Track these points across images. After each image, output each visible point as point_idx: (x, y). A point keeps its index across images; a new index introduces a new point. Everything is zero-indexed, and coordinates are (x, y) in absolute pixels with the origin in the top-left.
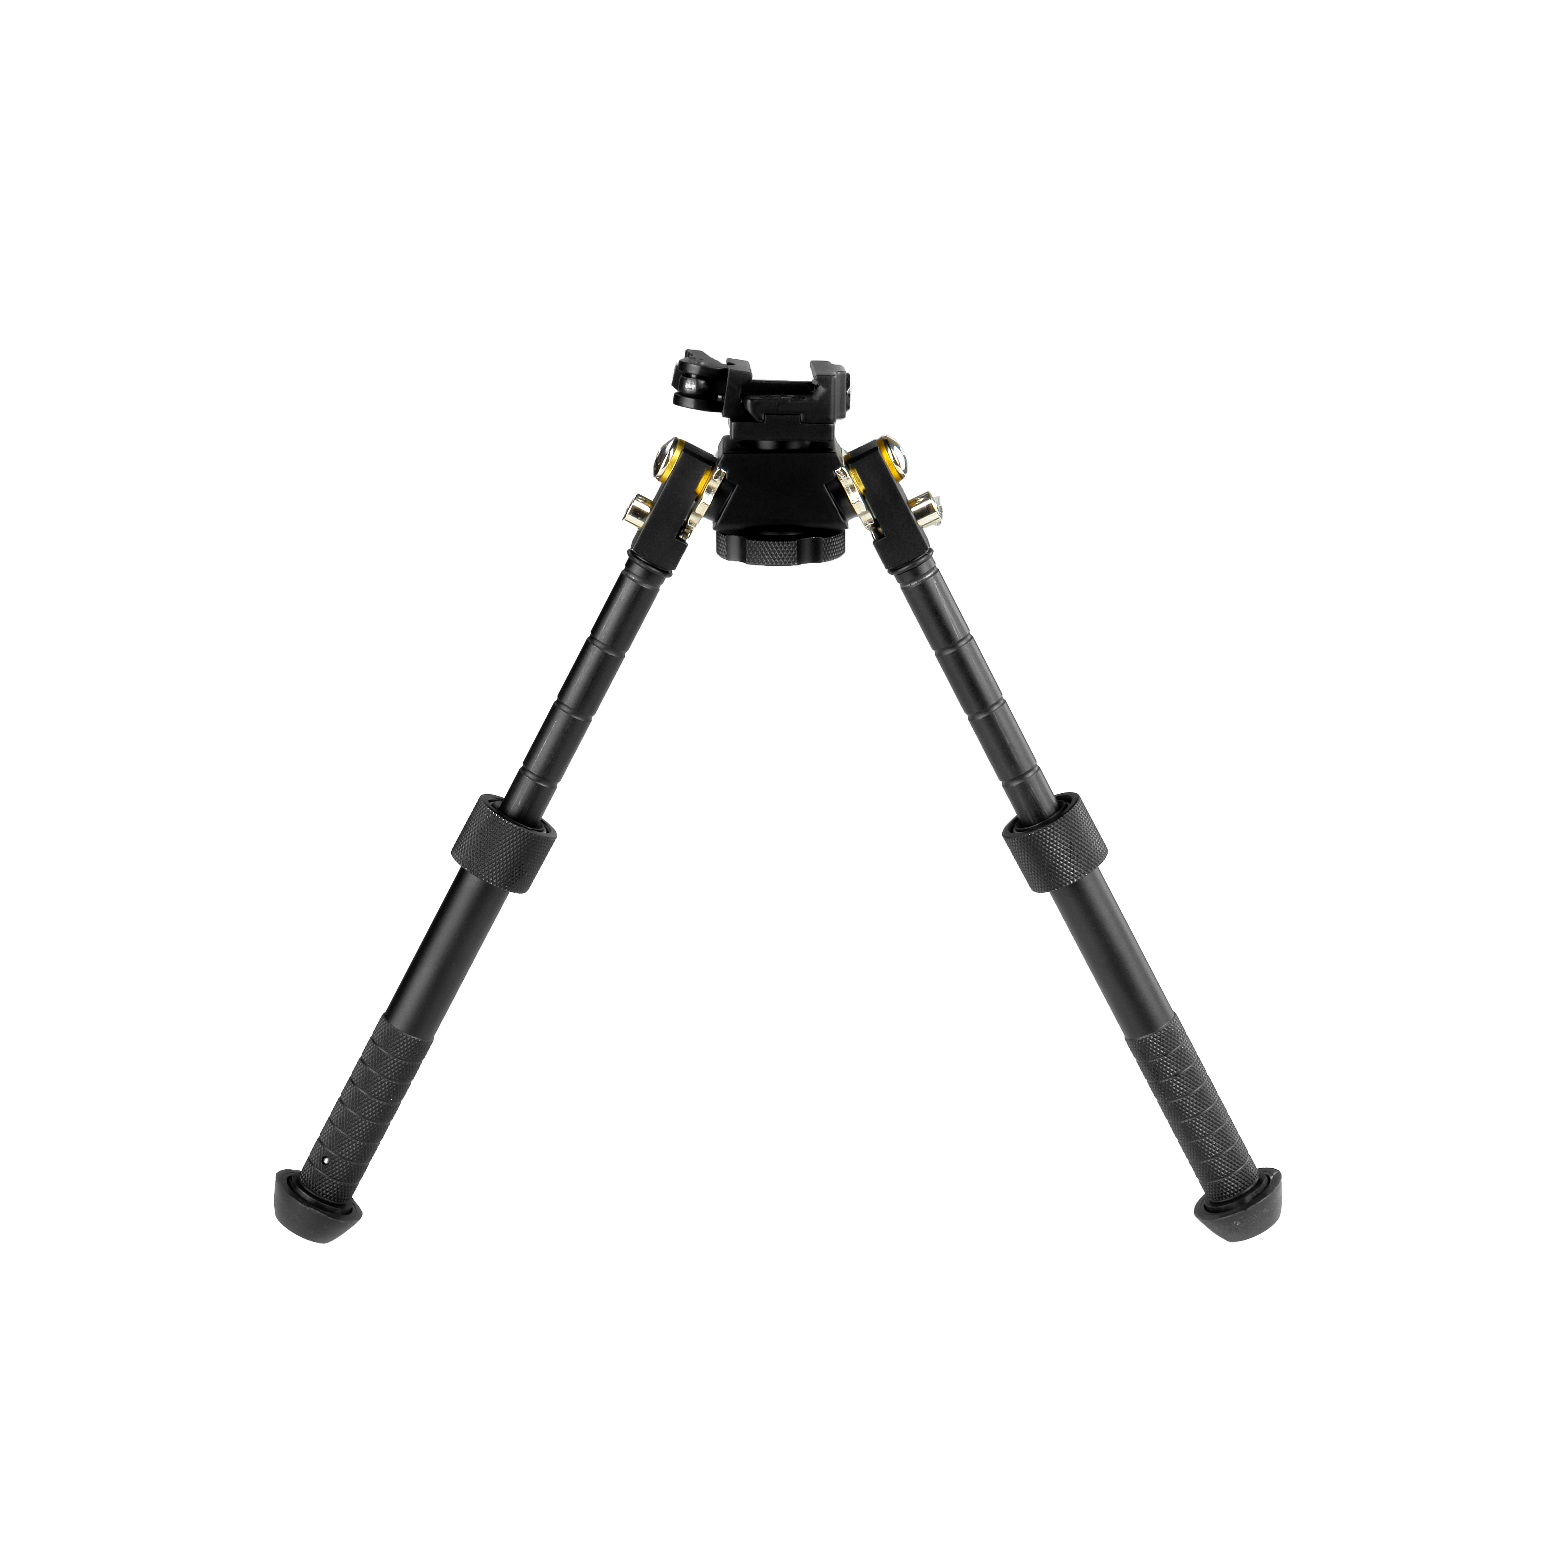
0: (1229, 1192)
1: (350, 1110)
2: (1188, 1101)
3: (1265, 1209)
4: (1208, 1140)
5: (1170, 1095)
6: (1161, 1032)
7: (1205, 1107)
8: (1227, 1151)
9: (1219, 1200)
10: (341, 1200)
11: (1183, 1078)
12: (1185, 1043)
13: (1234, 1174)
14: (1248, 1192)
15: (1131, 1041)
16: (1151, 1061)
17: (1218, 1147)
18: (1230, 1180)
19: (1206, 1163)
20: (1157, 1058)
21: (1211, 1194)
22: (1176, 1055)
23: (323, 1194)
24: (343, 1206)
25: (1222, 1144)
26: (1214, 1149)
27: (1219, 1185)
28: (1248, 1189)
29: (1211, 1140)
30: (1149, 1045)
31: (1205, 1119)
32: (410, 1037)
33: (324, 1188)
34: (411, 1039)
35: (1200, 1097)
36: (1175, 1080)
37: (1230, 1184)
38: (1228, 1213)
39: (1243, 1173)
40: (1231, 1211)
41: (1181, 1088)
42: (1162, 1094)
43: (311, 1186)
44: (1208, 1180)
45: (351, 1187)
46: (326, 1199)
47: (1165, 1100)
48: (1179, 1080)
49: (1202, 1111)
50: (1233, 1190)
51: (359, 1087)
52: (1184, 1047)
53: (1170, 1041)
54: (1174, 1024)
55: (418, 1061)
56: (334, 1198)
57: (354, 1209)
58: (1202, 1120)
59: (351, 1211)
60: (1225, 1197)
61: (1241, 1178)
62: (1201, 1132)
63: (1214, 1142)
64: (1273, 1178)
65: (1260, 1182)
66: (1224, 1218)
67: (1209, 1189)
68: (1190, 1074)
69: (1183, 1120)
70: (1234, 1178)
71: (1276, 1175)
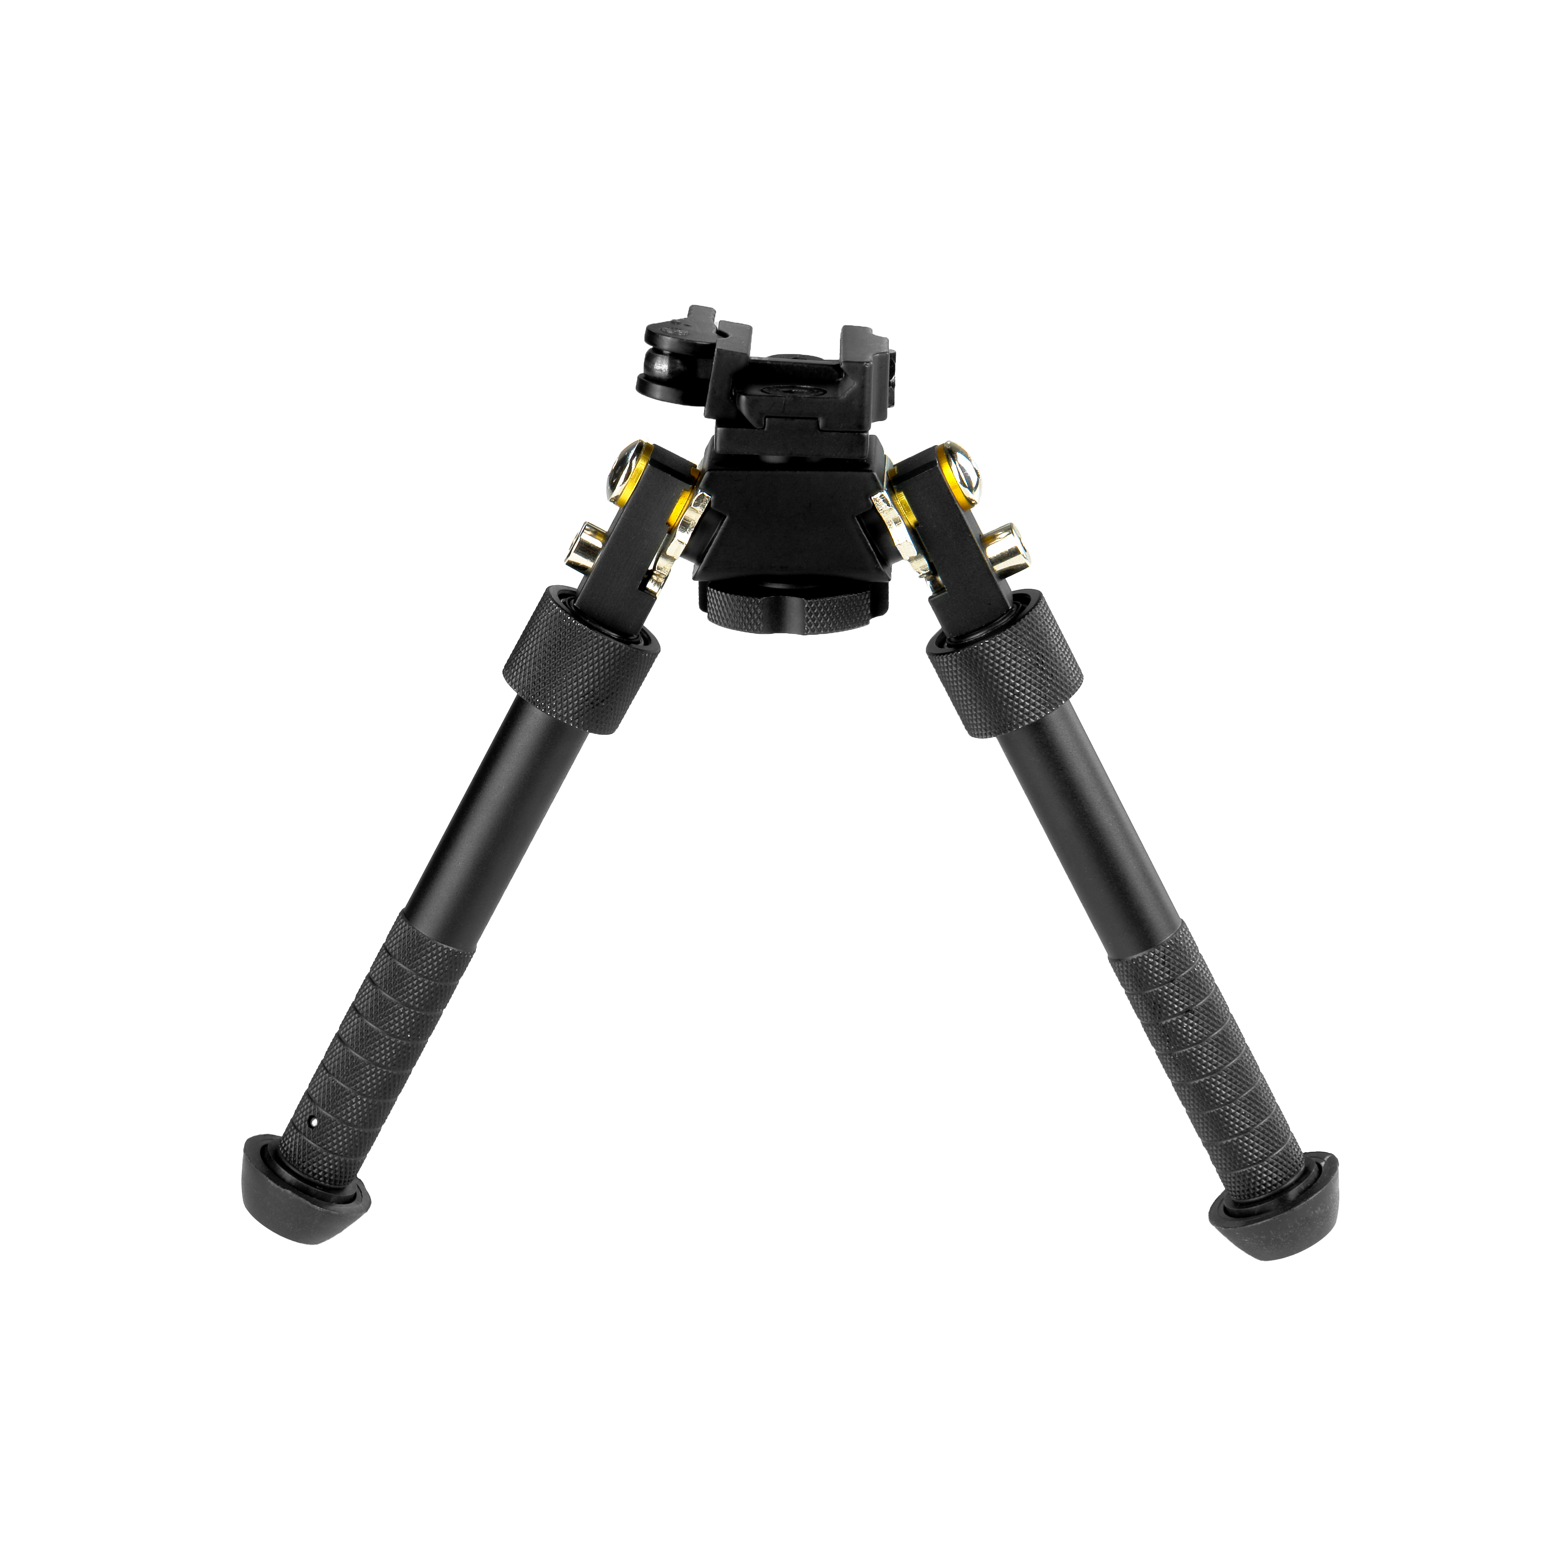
0: (1265, 1185)
1: (353, 1052)
2: (1206, 1049)
3: (1319, 1209)
4: (1234, 1108)
5: (1178, 1042)
6: (1165, 946)
7: (1230, 1058)
8: (1262, 1123)
9: (1250, 1198)
10: (341, 1180)
11: (1198, 1015)
12: (1200, 963)
13: (1272, 1158)
14: (1292, 1186)
15: (1116, 961)
16: (1150, 991)
17: (1249, 1118)
18: (1266, 1166)
19: (1231, 1143)
20: (1160, 985)
21: (1237, 1189)
22: (1187, 981)
23: (314, 1174)
24: (343, 1189)
25: (1254, 1114)
26: (1244, 1120)
27: (1250, 1174)
28: (1292, 1181)
29: (1239, 1108)
30: (1147, 966)
31: (1230, 1076)
32: (442, 946)
33: (314, 1165)
34: (443, 949)
35: (1222, 1043)
36: (1186, 1018)
37: (1266, 1173)
38: (1262, 1215)
39: (1285, 1156)
40: (1269, 1214)
41: (1196, 1031)
42: (1165, 1040)
43: (297, 1163)
44: (1232, 1169)
45: (355, 1164)
46: (317, 1181)
47: (1170, 1049)
48: (1192, 1019)
49: (1225, 1064)
50: (1270, 1182)
51: (366, 1018)
52: (1198, 968)
53: (1179, 961)
54: (1183, 935)
55: (454, 981)
56: (329, 1179)
57: (359, 1194)
58: (1225, 1077)
59: (353, 1197)
60: (1259, 1193)
61: (1281, 1163)
62: (1224, 1096)
63: (1243, 1111)
64: (1324, 1165)
65: (1307, 1171)
66: (1259, 1223)
67: (1230, 1182)
68: (1207, 1009)
69: (1198, 1078)
70: (1272, 1163)
71: (1328, 1159)
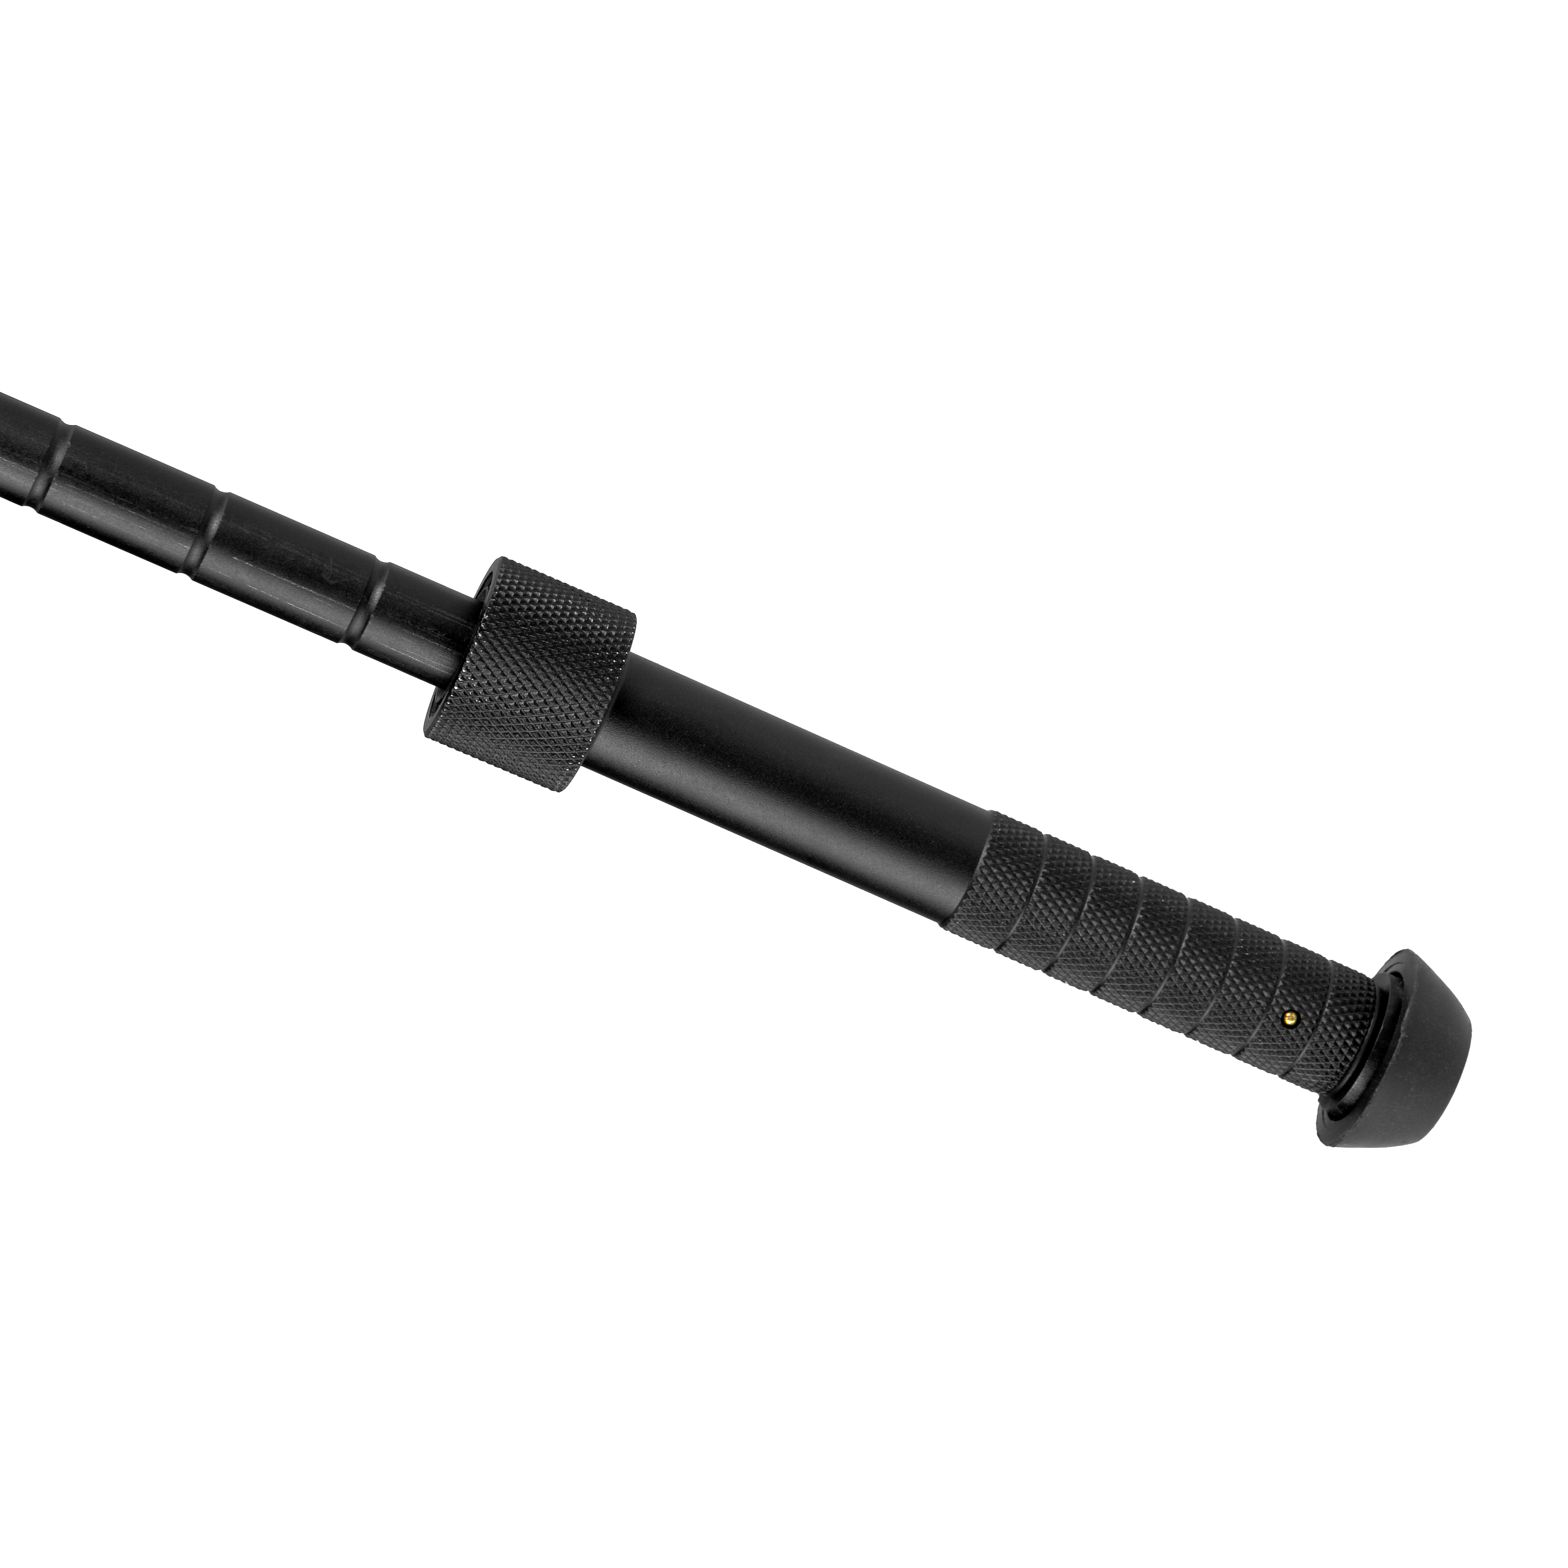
10: (1368, 1002)
24: (1384, 995)
33: (1340, 1043)
46: (1367, 1037)
56: (1365, 1018)
59: (1396, 974)
